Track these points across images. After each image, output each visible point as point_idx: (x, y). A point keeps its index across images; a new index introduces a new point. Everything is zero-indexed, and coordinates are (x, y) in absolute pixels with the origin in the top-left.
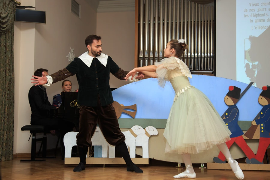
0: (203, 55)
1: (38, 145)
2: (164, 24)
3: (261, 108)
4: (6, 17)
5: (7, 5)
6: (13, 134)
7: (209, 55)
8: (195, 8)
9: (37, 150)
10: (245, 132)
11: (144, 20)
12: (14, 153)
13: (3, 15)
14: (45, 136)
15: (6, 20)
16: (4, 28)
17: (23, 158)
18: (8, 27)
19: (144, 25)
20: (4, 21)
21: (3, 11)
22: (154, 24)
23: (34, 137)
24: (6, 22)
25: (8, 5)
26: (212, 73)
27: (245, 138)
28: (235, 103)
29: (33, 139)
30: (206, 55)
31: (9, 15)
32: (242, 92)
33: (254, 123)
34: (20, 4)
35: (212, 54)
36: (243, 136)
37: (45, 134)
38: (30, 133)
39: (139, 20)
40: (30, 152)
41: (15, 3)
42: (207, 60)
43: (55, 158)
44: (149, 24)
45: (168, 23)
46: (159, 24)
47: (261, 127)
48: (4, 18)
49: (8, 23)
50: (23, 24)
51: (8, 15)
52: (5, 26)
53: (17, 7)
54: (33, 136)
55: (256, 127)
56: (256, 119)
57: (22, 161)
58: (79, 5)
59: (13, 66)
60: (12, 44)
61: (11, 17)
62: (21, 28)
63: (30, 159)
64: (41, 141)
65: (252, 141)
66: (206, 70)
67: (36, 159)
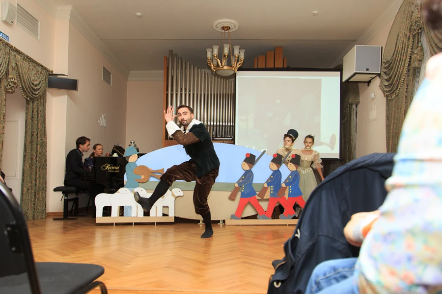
0: (224, 124)
1: (70, 204)
2: (190, 95)
3: (272, 172)
4: (39, 84)
5: (39, 73)
6: (46, 194)
7: (229, 124)
8: (218, 81)
9: (70, 209)
10: (257, 193)
11: (172, 90)
12: (47, 212)
13: (36, 83)
14: (77, 196)
15: (38, 87)
16: (36, 95)
17: (56, 217)
18: (40, 94)
19: (172, 95)
20: (37, 88)
21: (36, 79)
22: (181, 94)
23: (66, 198)
24: (39, 89)
25: (41, 73)
26: (232, 140)
27: (258, 198)
28: (251, 167)
29: (65, 199)
30: (226, 124)
31: (42, 82)
32: (256, 158)
33: (266, 185)
34: (52, 72)
35: (232, 124)
36: (256, 196)
37: (77, 195)
38: (63, 193)
39: (167, 90)
40: (63, 211)
41: (48, 71)
42: (228, 128)
43: (87, 216)
44: (177, 94)
45: (194, 94)
46: (185, 94)
47: (271, 188)
48: (36, 86)
49: (40, 90)
50: (55, 91)
51: (40, 83)
52: (37, 93)
53: (50, 75)
54: (65, 196)
55: (267, 188)
56: (267, 182)
57: (55, 219)
58: (110, 74)
59: (45, 131)
60: (45, 110)
61: (44, 84)
62: (53, 95)
63: (62, 217)
64: (73, 201)
65: (263, 200)
66: (227, 137)
67: (69, 217)
